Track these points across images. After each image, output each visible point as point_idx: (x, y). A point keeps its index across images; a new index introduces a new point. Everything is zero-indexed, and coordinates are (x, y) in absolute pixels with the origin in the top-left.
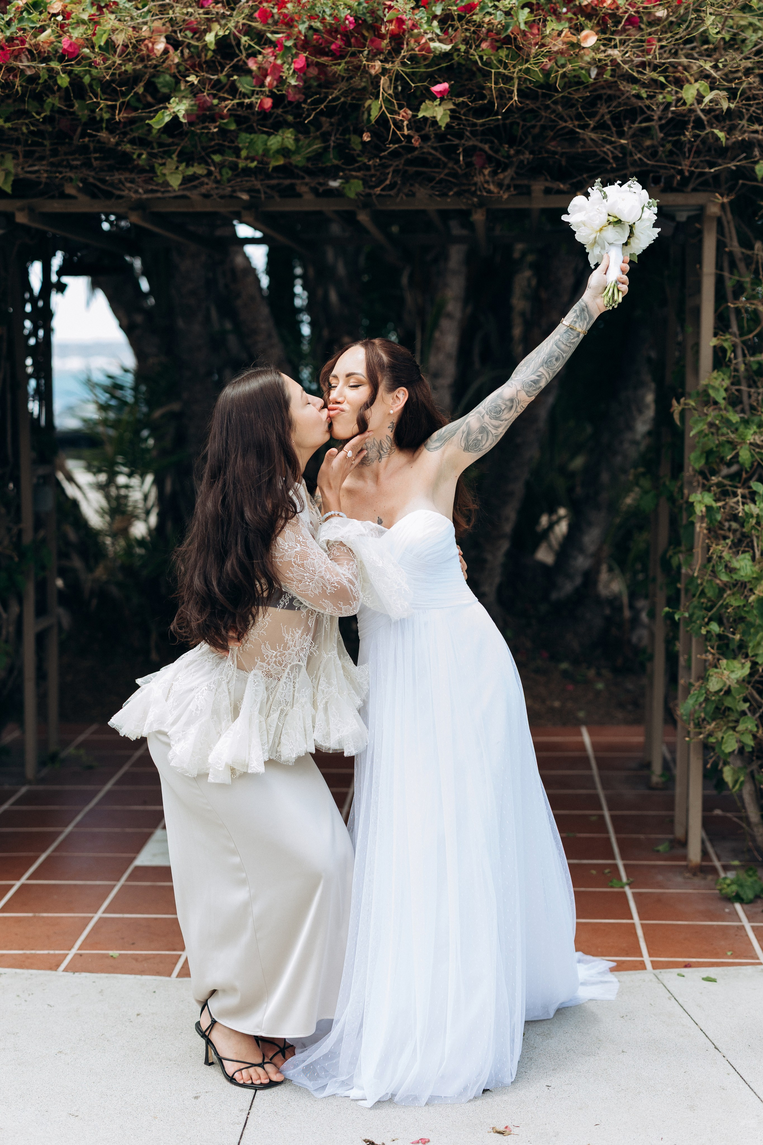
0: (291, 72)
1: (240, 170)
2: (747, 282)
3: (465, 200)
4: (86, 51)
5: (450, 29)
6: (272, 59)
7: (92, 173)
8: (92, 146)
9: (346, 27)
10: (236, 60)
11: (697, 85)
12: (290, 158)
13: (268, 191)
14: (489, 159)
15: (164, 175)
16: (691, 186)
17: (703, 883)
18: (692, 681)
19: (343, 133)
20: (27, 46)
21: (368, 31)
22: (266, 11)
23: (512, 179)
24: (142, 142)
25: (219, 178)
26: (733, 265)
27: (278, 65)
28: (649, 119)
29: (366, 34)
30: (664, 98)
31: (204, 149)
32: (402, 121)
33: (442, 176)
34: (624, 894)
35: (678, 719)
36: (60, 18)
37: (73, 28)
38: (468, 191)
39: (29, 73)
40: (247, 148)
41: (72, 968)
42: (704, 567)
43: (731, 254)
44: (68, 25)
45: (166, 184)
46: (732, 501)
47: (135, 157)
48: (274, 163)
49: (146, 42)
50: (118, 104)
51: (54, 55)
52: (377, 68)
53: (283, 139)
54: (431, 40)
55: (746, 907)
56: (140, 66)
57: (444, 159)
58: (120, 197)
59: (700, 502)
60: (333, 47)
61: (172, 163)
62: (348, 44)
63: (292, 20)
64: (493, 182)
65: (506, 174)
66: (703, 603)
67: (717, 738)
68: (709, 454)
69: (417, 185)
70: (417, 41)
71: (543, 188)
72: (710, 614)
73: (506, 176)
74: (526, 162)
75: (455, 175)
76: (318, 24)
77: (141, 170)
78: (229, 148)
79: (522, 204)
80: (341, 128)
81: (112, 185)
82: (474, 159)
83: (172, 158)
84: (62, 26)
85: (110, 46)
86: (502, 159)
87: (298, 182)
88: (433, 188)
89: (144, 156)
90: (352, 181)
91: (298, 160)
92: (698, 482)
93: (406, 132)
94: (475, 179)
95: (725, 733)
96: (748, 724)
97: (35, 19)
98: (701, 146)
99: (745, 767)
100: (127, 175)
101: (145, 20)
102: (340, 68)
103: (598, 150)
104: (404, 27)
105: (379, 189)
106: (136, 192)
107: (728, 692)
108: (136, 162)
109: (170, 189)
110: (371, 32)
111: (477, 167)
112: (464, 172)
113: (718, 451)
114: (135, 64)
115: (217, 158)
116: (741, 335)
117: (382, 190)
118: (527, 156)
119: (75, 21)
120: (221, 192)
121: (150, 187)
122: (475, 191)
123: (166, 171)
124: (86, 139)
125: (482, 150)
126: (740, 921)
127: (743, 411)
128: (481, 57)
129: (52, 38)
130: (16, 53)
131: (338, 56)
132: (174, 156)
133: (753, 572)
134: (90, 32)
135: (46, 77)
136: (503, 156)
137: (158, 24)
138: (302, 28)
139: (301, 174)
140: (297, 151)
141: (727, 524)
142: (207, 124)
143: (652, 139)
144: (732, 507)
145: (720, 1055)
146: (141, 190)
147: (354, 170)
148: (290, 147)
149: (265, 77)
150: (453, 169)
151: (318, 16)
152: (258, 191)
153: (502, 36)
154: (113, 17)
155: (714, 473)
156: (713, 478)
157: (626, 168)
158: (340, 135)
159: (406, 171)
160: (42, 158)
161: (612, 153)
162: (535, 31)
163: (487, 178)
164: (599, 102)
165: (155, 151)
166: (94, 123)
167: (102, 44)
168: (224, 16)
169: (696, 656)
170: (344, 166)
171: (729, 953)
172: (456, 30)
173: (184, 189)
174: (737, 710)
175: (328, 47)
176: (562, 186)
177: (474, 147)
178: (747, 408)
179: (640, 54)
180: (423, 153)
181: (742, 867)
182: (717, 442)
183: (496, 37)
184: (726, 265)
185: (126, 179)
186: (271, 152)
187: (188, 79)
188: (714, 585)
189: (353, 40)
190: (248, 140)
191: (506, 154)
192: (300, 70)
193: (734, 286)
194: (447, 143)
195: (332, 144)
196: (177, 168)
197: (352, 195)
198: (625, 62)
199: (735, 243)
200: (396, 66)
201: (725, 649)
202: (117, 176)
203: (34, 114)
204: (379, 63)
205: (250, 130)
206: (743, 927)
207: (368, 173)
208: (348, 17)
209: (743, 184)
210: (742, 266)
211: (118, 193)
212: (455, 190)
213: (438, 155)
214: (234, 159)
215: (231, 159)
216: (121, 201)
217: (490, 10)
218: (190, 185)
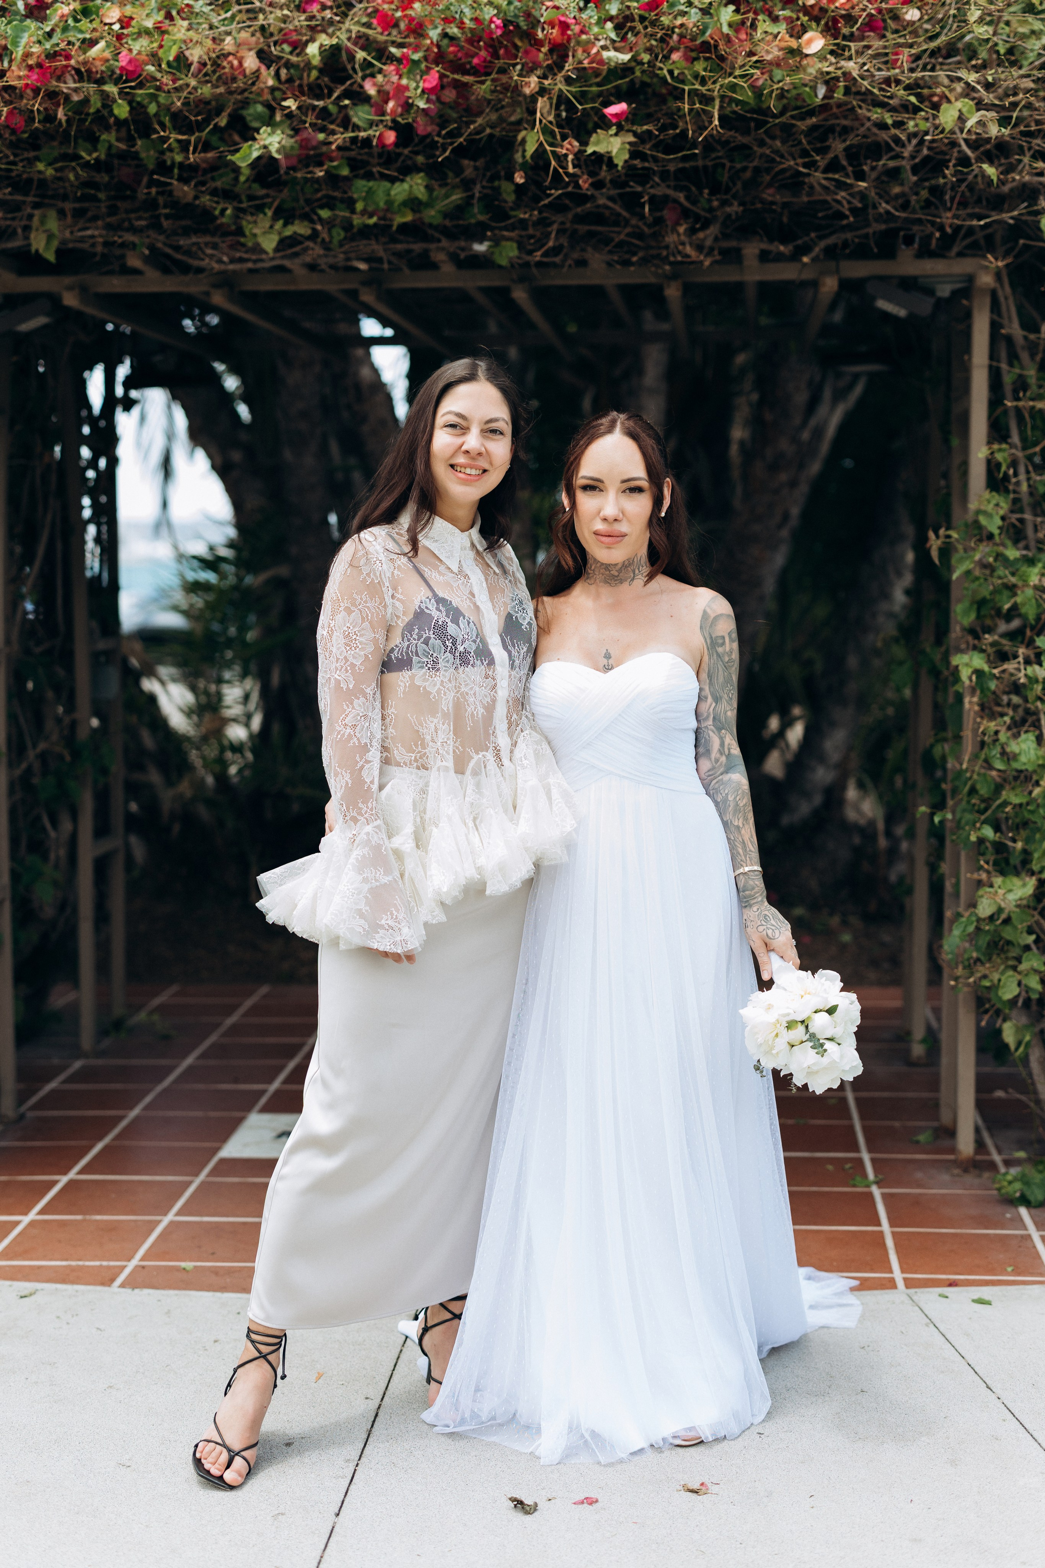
0: (419, 91)
1: (355, 230)
2: (1031, 377)
3: (653, 269)
4: (151, 68)
5: (629, 35)
6: (395, 79)
7: (162, 238)
8: (161, 200)
9: (491, 33)
10: (348, 83)
11: (959, 105)
12: (419, 211)
13: (394, 260)
14: (686, 214)
15: (255, 235)
16: (955, 250)
17: (977, 1181)
18: (961, 910)
19: (492, 179)
20: (73, 62)
21: (521, 39)
22: (386, 15)
23: (716, 239)
24: (228, 195)
25: (327, 239)
26: (1013, 358)
27: (402, 86)
28: (898, 156)
29: (519, 43)
30: (916, 125)
31: (308, 202)
32: (566, 155)
33: (622, 237)
34: (870, 1195)
35: (944, 965)
36: (116, 27)
37: (134, 40)
38: (658, 256)
39: (76, 98)
40: (365, 199)
41: (131, 1283)
42: (975, 757)
43: (1009, 339)
44: (128, 35)
45: (258, 249)
46: (1010, 666)
47: (217, 212)
48: (399, 220)
49: (231, 58)
50: (193, 139)
51: (111, 76)
52: (532, 85)
53: (411, 187)
54: (604, 48)
55: (1034, 1211)
56: (221, 90)
57: (625, 214)
58: (200, 270)
59: (967, 665)
60: (475, 61)
61: (264, 220)
62: (495, 55)
63: (420, 25)
64: (691, 244)
65: (708, 232)
66: (974, 805)
67: (991, 981)
68: (981, 604)
69: (590, 249)
70: (586, 51)
71: (757, 251)
72: (983, 817)
73: (708, 235)
74: (734, 217)
75: (640, 236)
76: (454, 30)
77: (225, 233)
78: (342, 201)
79: (730, 275)
80: (489, 174)
81: (188, 253)
82: (666, 213)
83: (265, 214)
84: (119, 37)
85: (181, 63)
86: (703, 213)
87: (433, 246)
88: (610, 252)
89: (229, 212)
90: (504, 243)
91: (432, 215)
92: (968, 643)
93: (571, 169)
94: (667, 239)
95: (1003, 973)
96: (1032, 962)
97: (83, 28)
98: (968, 194)
99: (1032, 1025)
100: (208, 239)
101: (228, 28)
102: (484, 89)
103: (829, 198)
104: (569, 32)
105: (539, 253)
106: (220, 261)
107: (1007, 921)
108: (219, 222)
109: (264, 256)
110: (526, 41)
111: (669, 223)
112: (652, 231)
113: (992, 600)
114: (215, 86)
115: (325, 214)
116: (1024, 448)
117: (543, 255)
118: (735, 208)
119: (136, 30)
120: (331, 260)
121: (238, 255)
122: (667, 257)
123: (256, 231)
124: (154, 190)
125: (676, 201)
126: (1026, 1229)
127: (1027, 548)
128: (671, 72)
129: (107, 54)
130: (58, 72)
131: (481, 72)
132: (270, 213)
133: (1038, 758)
134: (155, 45)
135: (99, 105)
136: (704, 209)
137: (244, 35)
138: (434, 34)
139: (437, 235)
140: (428, 205)
141: (1005, 698)
142: (311, 169)
143: (902, 184)
144: (1012, 675)
145: (994, 1396)
146: (225, 259)
147: (506, 228)
148: (420, 196)
149: (386, 102)
150: (638, 227)
151: (455, 18)
152: (380, 260)
153: (698, 42)
154: (185, 23)
155: (989, 630)
156: (987, 636)
157: (868, 225)
158: (488, 182)
159: (575, 231)
160: (95, 218)
161: (849, 202)
162: (743, 36)
163: (683, 238)
164: (831, 136)
165: (244, 205)
166: (164, 168)
167: (171, 58)
168: (331, 22)
169: (966, 875)
170: (493, 224)
171: (1010, 1269)
172: (636, 35)
173: (283, 257)
174: (1019, 944)
175: (470, 63)
176: (782, 248)
177: (666, 197)
178: (1032, 544)
179: (883, 67)
180: (598, 206)
181: (1029, 1160)
182: (991, 588)
183: (690, 44)
184: (1003, 354)
185: (206, 244)
186: (396, 204)
187: (285, 104)
188: (989, 779)
189: (502, 52)
190: (366, 189)
191: (707, 207)
192: (431, 91)
193: (1014, 383)
194: (628, 189)
195: (477, 195)
196: (271, 227)
197: (504, 262)
198: (863, 78)
199: (1016, 324)
200: (558, 84)
201: (1003, 865)
202: (194, 239)
203: (83, 154)
204: (536, 79)
205: (369, 176)
206: (1029, 1237)
207: (524, 233)
208: (495, 19)
209: (1024, 245)
210: (1025, 356)
211: (196, 263)
212: (641, 254)
213: (617, 208)
214: (347, 214)
215: (342, 214)
216: (201, 276)
217: (683, 8)
218: (289, 251)
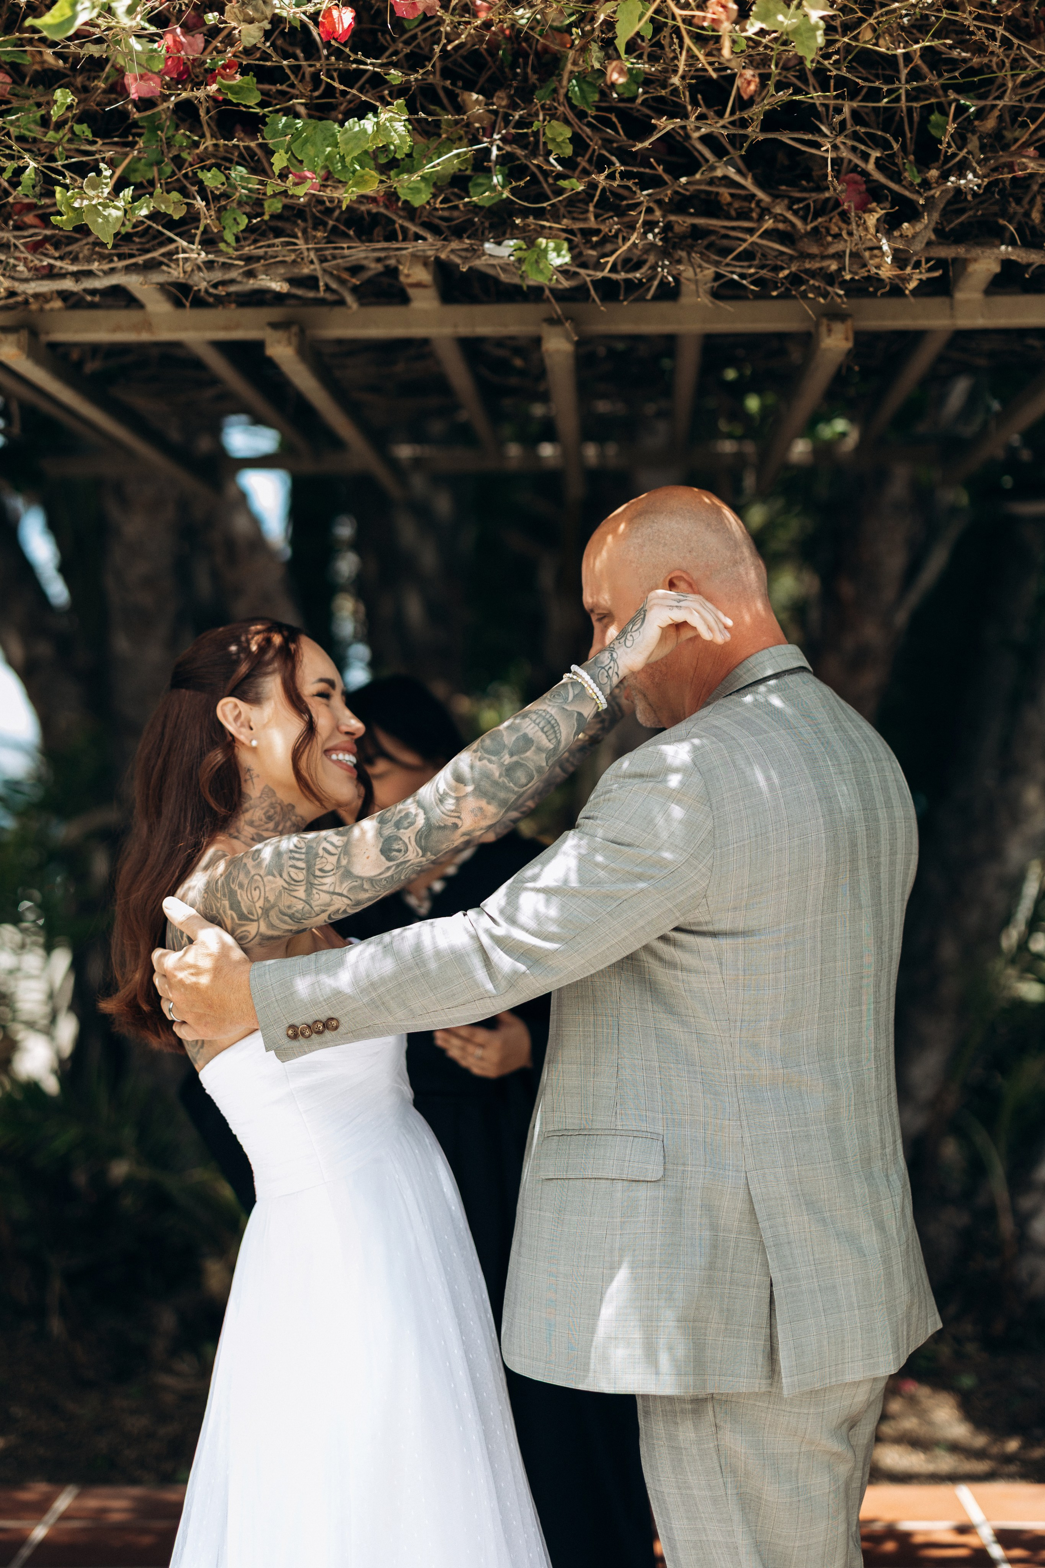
12: (392, 175)
14: (876, 193)
15: (78, 211)
23: (929, 244)
25: (214, 231)
33: (753, 238)
48: (351, 194)
53: (378, 126)
57: (760, 194)
65: (919, 227)
71: (991, 266)
73: (917, 232)
74: (964, 197)
79: (932, 317)
82: (841, 191)
86: (906, 193)
87: (403, 251)
89: (29, 173)
90: (542, 242)
91: (413, 187)
105: (607, 263)
111: (850, 206)
112: (809, 228)
115: (212, 179)
117: (613, 268)
120: (217, 275)
123: (81, 203)
125: (858, 169)
139: (414, 227)
147: (547, 213)
148: (397, 145)
150: (786, 220)
163: (872, 236)
170: (526, 206)
173: (128, 269)
186: (348, 162)
190: (289, 128)
191: (916, 181)
195: (495, 151)
196: (111, 198)
197: (542, 279)
207: (578, 223)
213: (748, 183)
215: (245, 178)
218: (140, 260)
